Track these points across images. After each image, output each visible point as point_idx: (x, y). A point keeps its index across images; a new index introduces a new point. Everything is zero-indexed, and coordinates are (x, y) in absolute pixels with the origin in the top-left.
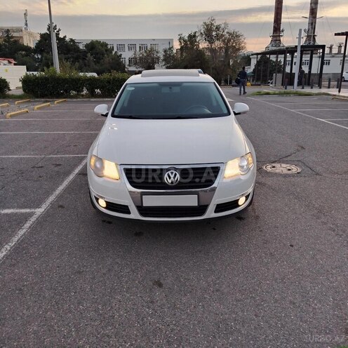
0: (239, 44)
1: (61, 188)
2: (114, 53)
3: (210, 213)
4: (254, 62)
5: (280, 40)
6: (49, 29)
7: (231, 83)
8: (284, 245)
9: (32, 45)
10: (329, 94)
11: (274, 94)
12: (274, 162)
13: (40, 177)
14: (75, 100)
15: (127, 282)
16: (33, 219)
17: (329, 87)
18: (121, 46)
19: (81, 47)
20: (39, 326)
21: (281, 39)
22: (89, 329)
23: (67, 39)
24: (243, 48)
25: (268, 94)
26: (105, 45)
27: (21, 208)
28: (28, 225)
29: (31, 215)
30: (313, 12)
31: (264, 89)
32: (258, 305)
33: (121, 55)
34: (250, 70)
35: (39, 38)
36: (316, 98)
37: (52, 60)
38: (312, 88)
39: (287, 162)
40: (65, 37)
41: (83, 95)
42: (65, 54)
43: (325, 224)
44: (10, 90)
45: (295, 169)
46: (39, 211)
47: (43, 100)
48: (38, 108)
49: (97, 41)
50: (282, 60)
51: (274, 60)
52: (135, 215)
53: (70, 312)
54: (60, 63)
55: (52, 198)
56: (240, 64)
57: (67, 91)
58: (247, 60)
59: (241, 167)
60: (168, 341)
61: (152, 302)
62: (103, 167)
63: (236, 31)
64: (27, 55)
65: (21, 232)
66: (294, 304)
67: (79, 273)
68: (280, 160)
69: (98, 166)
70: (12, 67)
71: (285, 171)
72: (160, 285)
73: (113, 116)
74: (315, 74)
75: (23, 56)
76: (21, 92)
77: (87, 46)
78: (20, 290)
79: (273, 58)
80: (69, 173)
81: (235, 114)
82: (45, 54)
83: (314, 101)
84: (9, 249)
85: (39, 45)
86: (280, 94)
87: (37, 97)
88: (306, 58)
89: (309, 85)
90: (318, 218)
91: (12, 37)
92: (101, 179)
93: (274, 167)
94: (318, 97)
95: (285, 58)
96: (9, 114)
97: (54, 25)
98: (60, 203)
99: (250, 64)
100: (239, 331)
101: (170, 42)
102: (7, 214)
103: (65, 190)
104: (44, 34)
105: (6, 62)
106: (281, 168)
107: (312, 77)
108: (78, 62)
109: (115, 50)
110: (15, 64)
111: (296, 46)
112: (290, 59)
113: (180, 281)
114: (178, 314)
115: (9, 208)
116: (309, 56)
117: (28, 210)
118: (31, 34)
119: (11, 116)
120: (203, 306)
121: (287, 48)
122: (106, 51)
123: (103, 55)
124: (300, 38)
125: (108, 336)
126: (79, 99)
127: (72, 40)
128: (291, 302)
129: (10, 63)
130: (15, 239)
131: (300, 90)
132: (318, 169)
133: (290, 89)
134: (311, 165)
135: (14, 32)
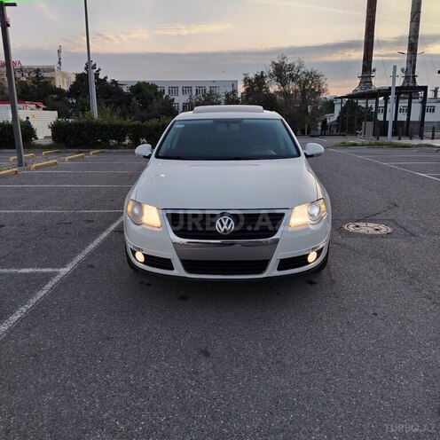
0: (319, 86)
1: (92, 246)
2: (164, 97)
3: (272, 271)
4: (338, 109)
5: (371, 82)
6: (86, 69)
7: (309, 133)
8: (366, 313)
9: (66, 88)
10: (432, 146)
11: (363, 145)
12: (358, 221)
13: (67, 234)
14: (115, 151)
15: (166, 351)
16: (56, 280)
17: (433, 138)
18: (174, 90)
19: (125, 89)
20: (55, 396)
21: (373, 80)
22: (117, 400)
23: (109, 80)
24: (324, 91)
25: (354, 145)
26: (154, 87)
27: (42, 267)
28: (49, 286)
29: (53, 275)
30: (413, 48)
31: (351, 140)
32: (328, 379)
33: (173, 100)
34: (332, 118)
35: (74, 79)
36: (415, 150)
37: (89, 105)
38: (411, 139)
39: (375, 221)
40: (106, 77)
41: (125, 146)
42: (105, 98)
43: (419, 290)
44: (36, 138)
45: (384, 229)
46: (64, 271)
47: (76, 150)
48: (69, 160)
49: (144, 83)
50: (374, 106)
51: (364, 105)
52: (179, 271)
53: (96, 381)
54: (98, 108)
55: (80, 257)
56: (321, 111)
57: (105, 140)
58: (330, 106)
59: (312, 215)
60: (213, 417)
61: (196, 373)
62: (141, 213)
63: (314, 69)
64: (58, 100)
65: (41, 294)
66: (374, 379)
67: (108, 338)
68: (367, 219)
69: (136, 211)
70: (41, 112)
71: (372, 231)
72: (207, 354)
73: (157, 156)
74: (414, 122)
75: (54, 100)
76: (50, 141)
77: (132, 88)
78: (36, 356)
79: (362, 103)
80: (103, 230)
81: (307, 156)
82: (81, 98)
83: (413, 153)
84: (24, 311)
85: (73, 87)
86: (370, 145)
87: (70, 148)
88: (403, 104)
89: (407, 135)
90: (411, 284)
91: (43, 78)
92: (139, 227)
93: (358, 226)
94: (420, 149)
95: (377, 103)
96: (34, 165)
97: (93, 63)
98: (90, 263)
99: (333, 111)
100: (303, 408)
101: (234, 84)
102: (24, 274)
103: (96, 249)
104: (81, 74)
105: (33, 106)
106: (367, 228)
107: (411, 125)
108: (121, 107)
109: (167, 93)
110: (44, 109)
111: (390, 88)
112: (383, 105)
113: (232, 351)
114: (227, 387)
115: (28, 267)
116: (407, 101)
117: (50, 270)
118: (64, 75)
119: (37, 168)
120: (259, 379)
121: (379, 90)
122: (156, 94)
123: (152, 99)
124: (394, 77)
125: (139, 409)
126: (119, 150)
127: (114, 82)
128: (370, 377)
129: (38, 107)
130: (34, 301)
131: (395, 141)
132: (414, 229)
133: (382, 139)
134: (404, 224)
135: (44, 71)
